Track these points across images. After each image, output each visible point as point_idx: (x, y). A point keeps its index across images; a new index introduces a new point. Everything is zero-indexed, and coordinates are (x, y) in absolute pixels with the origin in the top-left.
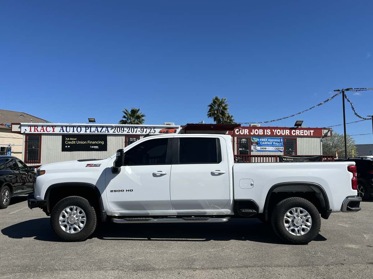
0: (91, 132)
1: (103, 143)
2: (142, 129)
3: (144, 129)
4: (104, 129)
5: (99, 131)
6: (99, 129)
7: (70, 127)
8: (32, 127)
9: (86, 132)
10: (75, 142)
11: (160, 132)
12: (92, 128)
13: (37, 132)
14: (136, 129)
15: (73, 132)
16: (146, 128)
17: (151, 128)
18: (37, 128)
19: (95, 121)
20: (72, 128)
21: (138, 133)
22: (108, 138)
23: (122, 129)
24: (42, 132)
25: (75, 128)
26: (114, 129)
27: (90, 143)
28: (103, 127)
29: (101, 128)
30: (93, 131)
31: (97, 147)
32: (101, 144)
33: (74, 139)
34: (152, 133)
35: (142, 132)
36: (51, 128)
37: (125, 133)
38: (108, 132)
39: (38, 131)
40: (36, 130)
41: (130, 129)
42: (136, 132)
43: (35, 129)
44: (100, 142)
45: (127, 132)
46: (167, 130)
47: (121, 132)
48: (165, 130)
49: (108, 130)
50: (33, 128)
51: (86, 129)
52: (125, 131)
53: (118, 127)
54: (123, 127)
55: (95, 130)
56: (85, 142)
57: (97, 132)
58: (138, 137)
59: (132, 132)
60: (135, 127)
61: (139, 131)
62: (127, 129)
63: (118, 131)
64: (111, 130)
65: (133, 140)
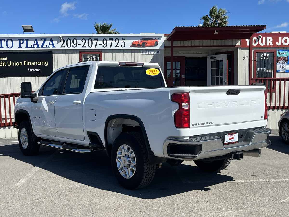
0: (27, 47)
1: (46, 64)
2: (105, 42)
3: (108, 41)
4: (47, 42)
5: (40, 46)
6: (40, 43)
9: (20, 47)
10: (5, 63)
11: (133, 45)
12: (28, 41)
14: (95, 41)
15: (2, 47)
16: (111, 39)
17: (117, 39)
19: (32, 29)
21: (99, 48)
22: (54, 56)
23: (75, 41)
25: (3, 41)
26: (62, 41)
27: (28, 64)
28: (45, 39)
29: (43, 41)
30: (30, 46)
31: (37, 70)
32: (44, 66)
33: (4, 59)
34: (120, 46)
35: (105, 46)
37: (79, 48)
38: (54, 47)
41: (87, 41)
42: (96, 47)
44: (42, 63)
45: (83, 47)
46: (143, 41)
47: (73, 46)
48: (140, 42)
49: (53, 44)
51: (20, 43)
52: (79, 44)
53: (68, 39)
54: (76, 39)
55: (34, 44)
56: (20, 63)
57: (37, 47)
58: (99, 54)
59: (90, 47)
60: (94, 39)
61: (100, 44)
62: (82, 42)
63: (69, 46)
64: (57, 43)
65: (91, 59)
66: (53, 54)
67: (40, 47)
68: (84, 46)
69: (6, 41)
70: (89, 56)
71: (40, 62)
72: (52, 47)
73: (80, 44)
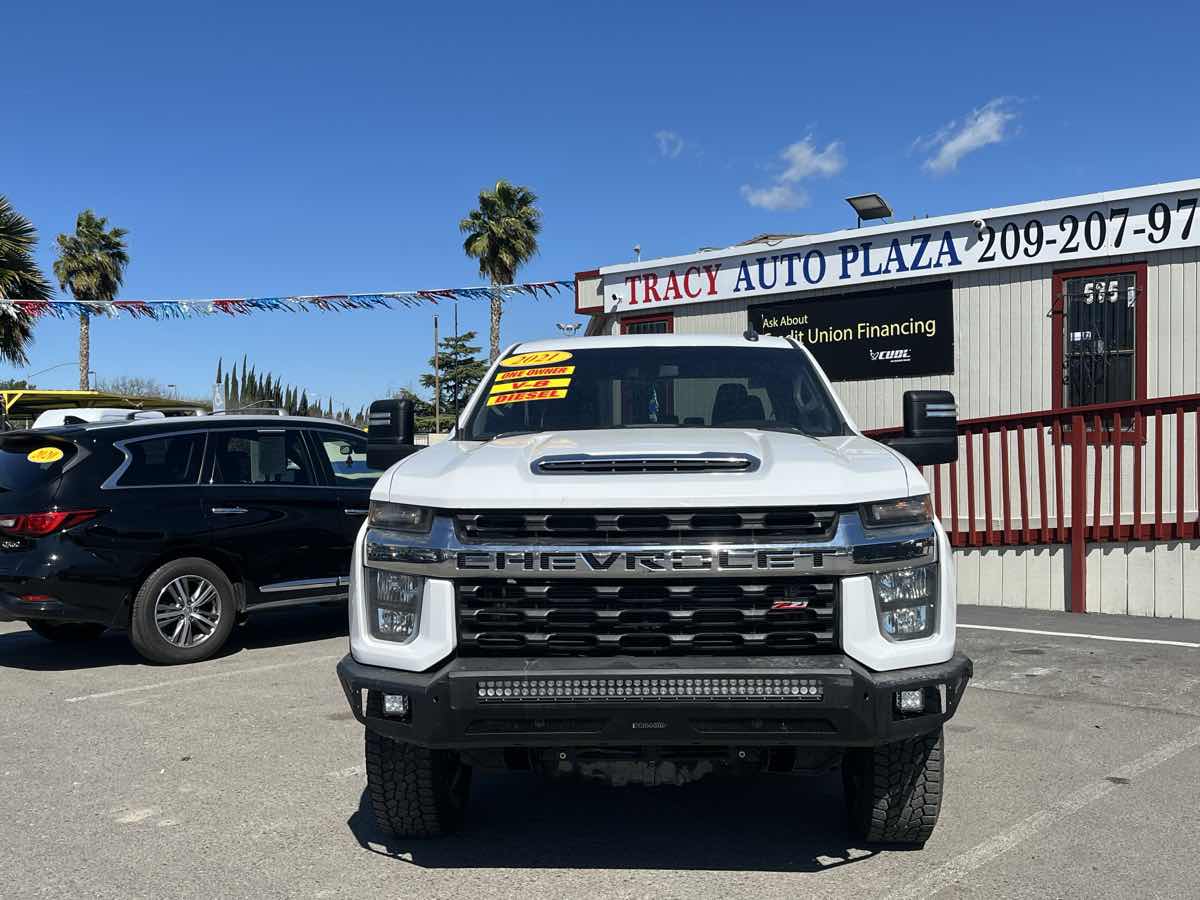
0: (867, 272)
1: (930, 328)
2: (1159, 218)
3: (1173, 213)
4: (934, 247)
5: (908, 263)
6: (909, 252)
7: (775, 259)
8: (637, 283)
9: (845, 275)
10: (801, 335)
12: (871, 251)
13: (654, 304)
14: (1118, 221)
15: (791, 282)
16: (1186, 201)
18: (655, 283)
19: (884, 207)
20: (786, 263)
21: (1134, 245)
22: (959, 296)
23: (1033, 232)
24: (672, 302)
25: (796, 262)
26: (986, 237)
27: (870, 332)
28: (924, 237)
29: (917, 246)
30: (877, 270)
31: (900, 355)
32: (921, 336)
33: (798, 320)
35: (1158, 235)
36: (704, 275)
37: (1050, 254)
38: (955, 261)
39: (657, 298)
40: (651, 291)
41: (1082, 225)
42: (1118, 243)
43: (647, 288)
44: (915, 326)
45: (1064, 250)
47: (1026, 251)
49: (952, 252)
50: (640, 286)
51: (845, 263)
52: (1048, 242)
53: (1006, 226)
54: (1037, 220)
55: (890, 260)
56: (845, 331)
57: (898, 271)
58: (1134, 273)
59: (1095, 246)
60: (1112, 210)
61: (1136, 232)
62: (1063, 229)
63: (1010, 251)
64: (968, 248)
65: (1100, 298)
66: (955, 291)
67: (908, 269)
68: (1070, 246)
69: (803, 260)
70: (1091, 285)
71: (910, 322)
72: (950, 264)
73: (1054, 242)
